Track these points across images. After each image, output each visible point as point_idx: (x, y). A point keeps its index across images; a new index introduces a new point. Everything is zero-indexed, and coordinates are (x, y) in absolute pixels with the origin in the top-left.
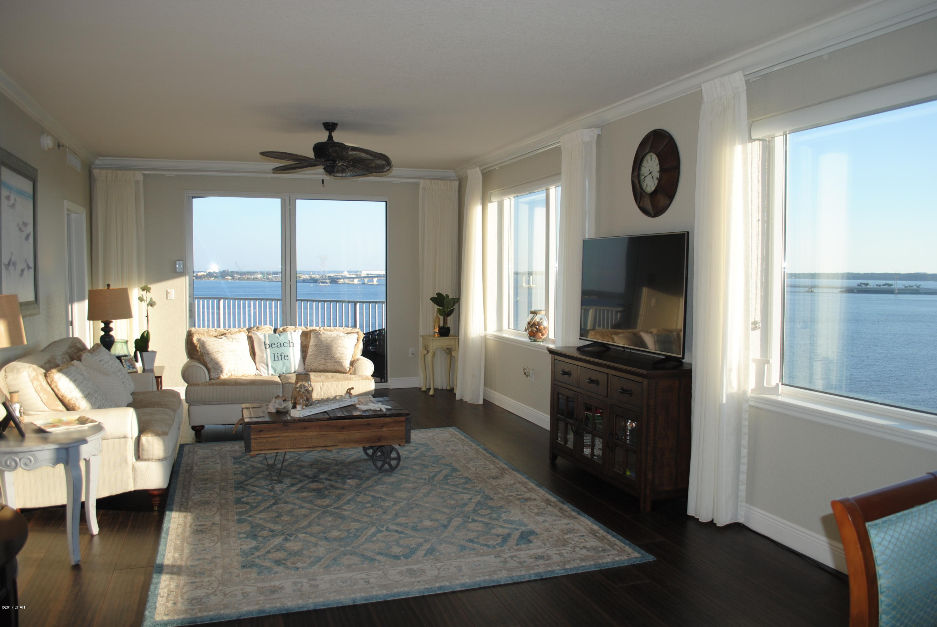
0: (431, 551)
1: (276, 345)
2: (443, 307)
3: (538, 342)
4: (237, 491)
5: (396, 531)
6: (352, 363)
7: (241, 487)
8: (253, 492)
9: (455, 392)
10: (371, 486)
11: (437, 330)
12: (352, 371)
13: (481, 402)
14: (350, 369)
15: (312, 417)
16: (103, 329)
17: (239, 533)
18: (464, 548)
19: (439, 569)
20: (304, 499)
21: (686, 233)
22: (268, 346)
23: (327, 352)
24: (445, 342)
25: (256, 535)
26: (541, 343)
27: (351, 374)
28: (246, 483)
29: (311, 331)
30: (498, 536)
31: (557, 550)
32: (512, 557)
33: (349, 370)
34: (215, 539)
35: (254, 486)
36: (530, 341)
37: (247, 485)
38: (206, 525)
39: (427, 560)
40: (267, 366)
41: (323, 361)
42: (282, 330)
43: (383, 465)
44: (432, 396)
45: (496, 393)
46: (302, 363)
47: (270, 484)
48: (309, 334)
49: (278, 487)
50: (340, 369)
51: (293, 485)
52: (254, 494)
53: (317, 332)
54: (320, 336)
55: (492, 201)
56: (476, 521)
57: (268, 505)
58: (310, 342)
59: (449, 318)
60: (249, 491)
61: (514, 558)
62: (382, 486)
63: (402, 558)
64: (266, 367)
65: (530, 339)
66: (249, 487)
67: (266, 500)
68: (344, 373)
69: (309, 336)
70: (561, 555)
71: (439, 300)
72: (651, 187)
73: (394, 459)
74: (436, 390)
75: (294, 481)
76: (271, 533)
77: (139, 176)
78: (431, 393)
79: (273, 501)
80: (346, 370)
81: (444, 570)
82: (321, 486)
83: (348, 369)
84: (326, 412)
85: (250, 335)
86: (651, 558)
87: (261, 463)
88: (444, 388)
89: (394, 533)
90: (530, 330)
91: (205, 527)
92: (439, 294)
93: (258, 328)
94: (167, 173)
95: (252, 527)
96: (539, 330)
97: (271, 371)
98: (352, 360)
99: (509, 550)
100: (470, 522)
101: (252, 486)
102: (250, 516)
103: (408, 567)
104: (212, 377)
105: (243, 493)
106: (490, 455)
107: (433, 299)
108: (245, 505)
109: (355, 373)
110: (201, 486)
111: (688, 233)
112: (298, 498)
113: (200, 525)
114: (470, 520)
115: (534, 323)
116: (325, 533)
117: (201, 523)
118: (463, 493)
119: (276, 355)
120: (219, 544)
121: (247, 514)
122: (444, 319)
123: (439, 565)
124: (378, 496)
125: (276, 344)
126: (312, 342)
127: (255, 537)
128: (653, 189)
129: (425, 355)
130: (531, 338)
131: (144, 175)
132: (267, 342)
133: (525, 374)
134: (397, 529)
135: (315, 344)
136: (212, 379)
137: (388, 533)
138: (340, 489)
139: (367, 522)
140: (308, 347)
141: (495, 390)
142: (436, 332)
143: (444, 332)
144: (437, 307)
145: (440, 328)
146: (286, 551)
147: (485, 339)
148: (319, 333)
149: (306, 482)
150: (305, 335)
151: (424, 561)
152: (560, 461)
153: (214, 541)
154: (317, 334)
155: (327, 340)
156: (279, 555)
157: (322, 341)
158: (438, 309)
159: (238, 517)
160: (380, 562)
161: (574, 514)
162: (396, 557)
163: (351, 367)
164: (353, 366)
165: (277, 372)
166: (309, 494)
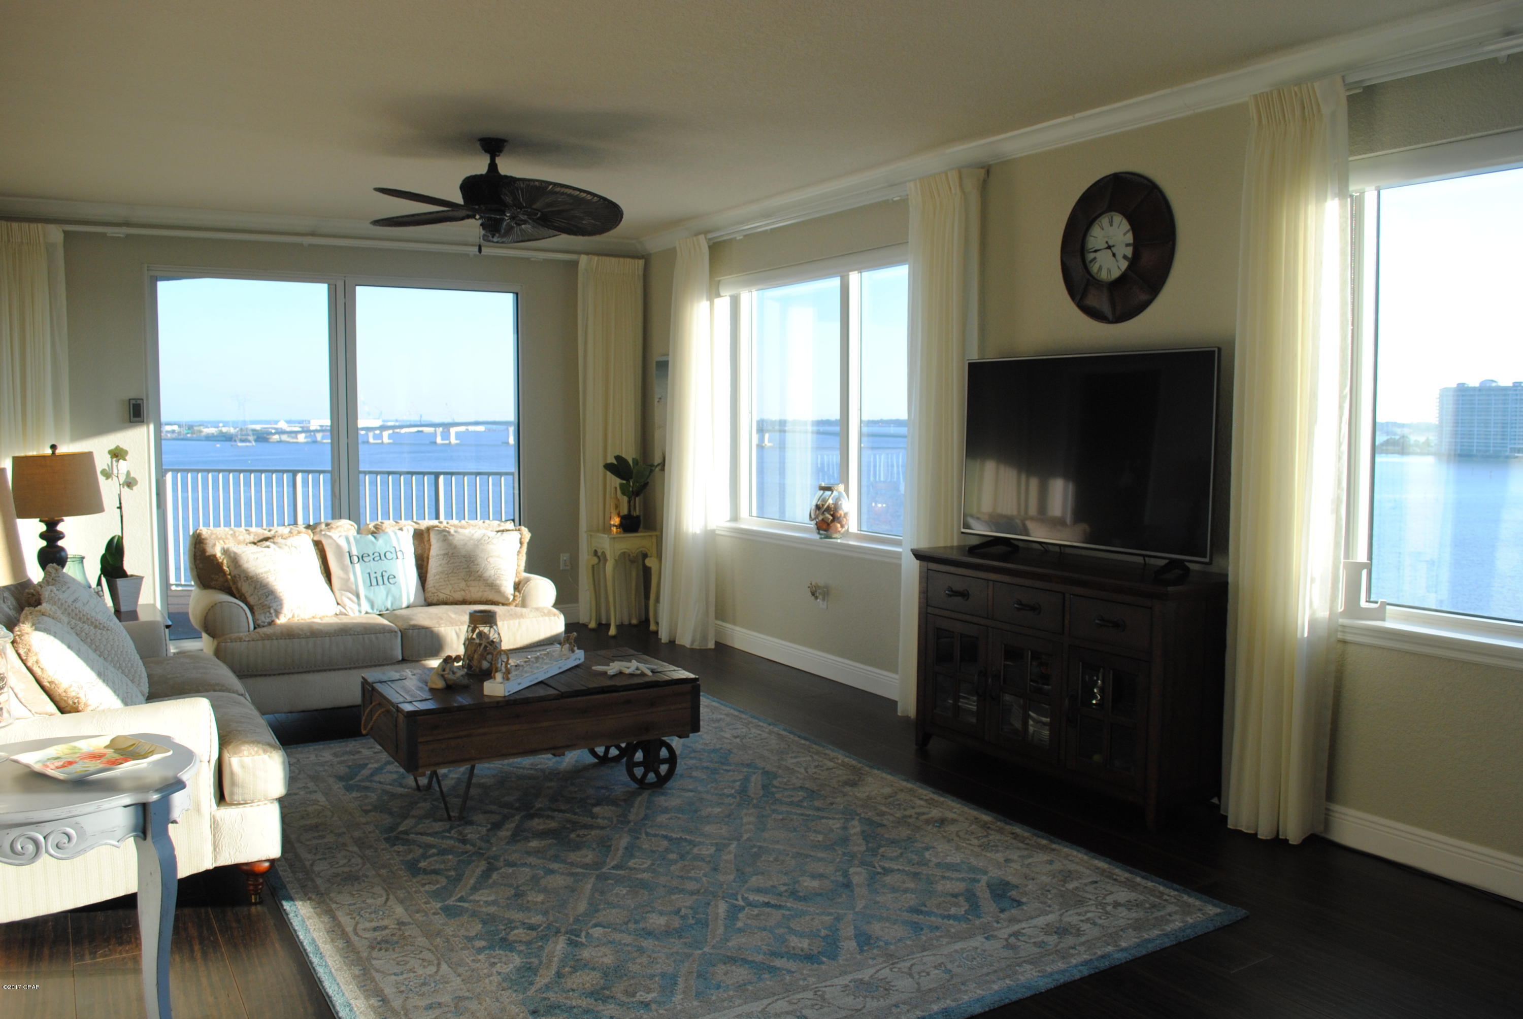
0: (865, 939)
1: (372, 557)
2: (628, 480)
3: (834, 538)
4: (396, 848)
5: (767, 904)
6: (517, 587)
7: (397, 838)
8: (431, 846)
9: (653, 627)
10: (646, 817)
11: (616, 521)
12: (519, 600)
13: (711, 645)
14: (514, 596)
15: (530, 695)
17: (470, 939)
18: (917, 927)
19: (911, 975)
20: (537, 852)
21: (1216, 349)
22: (355, 559)
23: (468, 567)
24: (634, 542)
25: (503, 940)
26: (839, 541)
27: (516, 606)
28: (401, 829)
29: (428, 529)
30: (955, 897)
31: (1079, 914)
33: (514, 600)
34: (427, 955)
35: (421, 834)
36: (817, 537)
37: (406, 832)
38: (386, 928)
39: (873, 959)
40: (358, 596)
41: (463, 585)
42: (373, 529)
43: (645, 775)
44: (614, 637)
45: (737, 628)
46: (420, 587)
47: (451, 828)
48: (426, 535)
49: (471, 833)
50: (496, 598)
51: (497, 826)
52: (434, 851)
53: (444, 531)
54: (450, 538)
55: (722, 294)
56: (892, 871)
57: (478, 871)
58: (429, 549)
59: (637, 499)
60: (420, 846)
61: (1021, 938)
62: (667, 816)
63: (824, 959)
64: (355, 599)
65: (819, 533)
66: (412, 836)
67: (469, 863)
68: (503, 604)
69: (426, 539)
70: (1094, 923)
71: (619, 468)
72: (1109, 271)
73: (664, 761)
74: (620, 627)
75: (496, 818)
76: (534, 933)
77: (56, 235)
78: (612, 631)
79: (483, 865)
80: (508, 599)
81: (920, 975)
82: (553, 825)
83: (511, 598)
84: (541, 682)
85: (316, 538)
86: (1241, 913)
87: (401, 785)
88: (626, 622)
89: (768, 910)
90: (821, 518)
91: (387, 931)
92: (618, 458)
93: (327, 525)
94: (112, 232)
95: (484, 923)
96: (835, 518)
97: (366, 606)
98: (517, 580)
99: (998, 922)
100: (884, 874)
101: (417, 834)
102: (461, 899)
103: (851, 977)
104: (259, 622)
105: (410, 851)
106: (808, 743)
107: (609, 467)
108: (434, 877)
109: (524, 604)
110: (314, 842)
111: (1219, 349)
112: (528, 853)
113: (375, 929)
114: (880, 870)
115: (828, 506)
116: (636, 922)
117: (374, 924)
118: (823, 818)
119: (373, 575)
120: (444, 967)
121: (451, 896)
122: (629, 502)
123: (904, 966)
124: (674, 836)
125: (371, 554)
126: (435, 550)
127: (506, 944)
128: (1116, 274)
129: (593, 566)
130: (822, 532)
131: (65, 232)
132: (355, 552)
133: (813, 594)
134: (766, 900)
135: (442, 552)
136: (259, 626)
137: (756, 911)
138: (591, 827)
139: (698, 891)
140: (428, 558)
141: (734, 624)
142: (614, 525)
143: (630, 524)
144: (616, 481)
145: (623, 518)
146: (594, 969)
147: (711, 536)
148: (449, 532)
149: (517, 818)
150: (420, 537)
151: (871, 962)
152: (936, 745)
153: (430, 963)
154: (444, 535)
155: (465, 544)
156: (587, 979)
157: (455, 547)
158: (621, 485)
159: (439, 905)
160: (789, 972)
161: (1044, 842)
162: (809, 958)
163: (517, 594)
164: (519, 592)
165: (376, 607)
166: (544, 843)
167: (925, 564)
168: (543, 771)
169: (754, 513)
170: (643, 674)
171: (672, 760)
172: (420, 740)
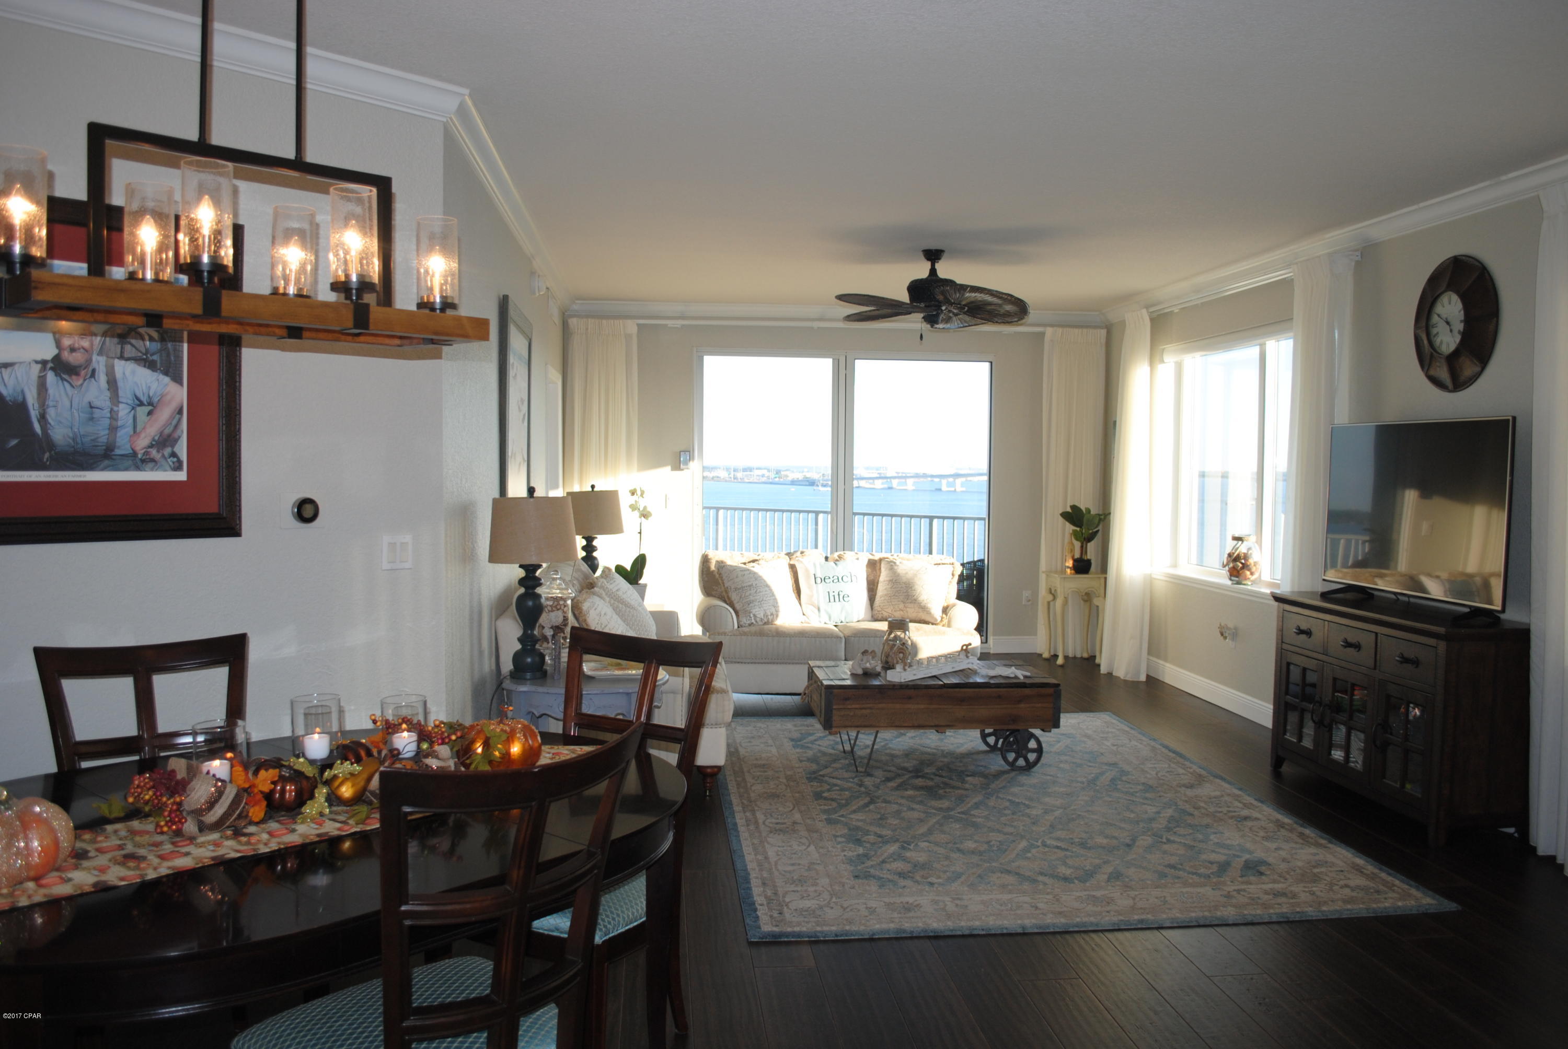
0: (1116, 876)
1: (832, 579)
2: (1080, 527)
3: (1244, 584)
4: (812, 783)
5: (1058, 847)
6: (945, 610)
7: (815, 778)
8: (836, 785)
9: (1097, 661)
10: (1004, 787)
11: (1070, 563)
12: (945, 621)
13: (1143, 678)
14: (942, 618)
15: (919, 683)
16: (584, 548)
17: (836, 836)
18: (1163, 875)
19: (1134, 899)
20: (909, 798)
21: (1510, 418)
22: (819, 580)
23: (906, 592)
24: (1083, 582)
25: (859, 840)
26: (1249, 588)
27: (943, 626)
28: (821, 773)
29: (880, 560)
30: (1212, 863)
31: (1305, 887)
32: (1238, 891)
33: (941, 621)
34: (804, 840)
35: (833, 778)
36: (1229, 583)
37: (823, 776)
38: (785, 823)
39: (1113, 886)
40: (819, 609)
41: (901, 606)
43: (1016, 760)
44: (1062, 666)
45: (1168, 665)
46: (870, 607)
47: (856, 777)
48: (878, 564)
49: (868, 781)
50: (928, 618)
51: (888, 780)
52: (837, 788)
53: (891, 561)
54: (895, 568)
55: (1165, 361)
56: (1174, 842)
57: (862, 803)
58: (880, 576)
59: (1089, 544)
60: (829, 784)
61: (1242, 893)
62: (1020, 788)
63: (1076, 881)
64: (816, 611)
65: (1231, 580)
66: (826, 778)
67: (858, 797)
68: (933, 624)
69: (878, 568)
70: (1313, 893)
71: (1074, 516)
72: (1448, 345)
73: (1033, 751)
74: (1066, 658)
75: (889, 775)
76: (880, 839)
77: (631, 327)
78: (1060, 661)
79: (867, 800)
80: (936, 620)
81: (1141, 899)
82: (930, 783)
83: (939, 619)
84: (935, 676)
85: (792, 562)
86: (1451, 906)
87: (833, 748)
88: (1079, 655)
89: (1056, 850)
90: (1231, 565)
91: (784, 826)
92: (1074, 507)
93: (802, 553)
94: (670, 323)
95: (850, 829)
96: (1245, 566)
97: (824, 618)
98: (946, 605)
99: (1232, 882)
100: (1165, 843)
101: (830, 777)
102: (842, 816)
103: (1087, 893)
104: (742, 623)
105: (821, 786)
106: (1174, 755)
107: (1065, 515)
108: (830, 802)
109: (949, 625)
110: (758, 774)
111: (1514, 418)
112: (902, 797)
113: (777, 824)
114: (1164, 840)
115: (1238, 555)
116: (955, 843)
117: (777, 821)
118: (1145, 804)
119: (832, 594)
120: (812, 848)
121: (836, 813)
122: (1082, 547)
123: (1132, 893)
124: (1017, 800)
125: (831, 577)
126: (884, 576)
127: (858, 842)
128: (1452, 347)
129: (1049, 603)
130: (1233, 578)
131: (638, 325)
132: (819, 575)
133: (1222, 634)
134: (1059, 845)
135: (887, 579)
136: (741, 626)
137: (1047, 849)
138: (958, 788)
139: (1012, 833)
140: (878, 584)
141: (1166, 660)
142: (1068, 567)
143: (1082, 566)
144: (1070, 528)
145: (1075, 561)
146: (909, 862)
147: (1149, 582)
148: (894, 563)
149: (907, 777)
150: (872, 566)
151: (1110, 888)
152: (1286, 768)
153: (804, 844)
154: (891, 564)
155: (906, 573)
156: (901, 866)
157: (898, 575)
158: (1073, 531)
159: (825, 817)
160: (1045, 884)
161: (1323, 842)
162: (1066, 879)
163: (944, 616)
164: (946, 614)
165: (832, 619)
166: (917, 793)
167: (1281, 605)
168: (943, 751)
169: (1194, 559)
170: (1016, 677)
171: (1039, 750)
172: (834, 707)
